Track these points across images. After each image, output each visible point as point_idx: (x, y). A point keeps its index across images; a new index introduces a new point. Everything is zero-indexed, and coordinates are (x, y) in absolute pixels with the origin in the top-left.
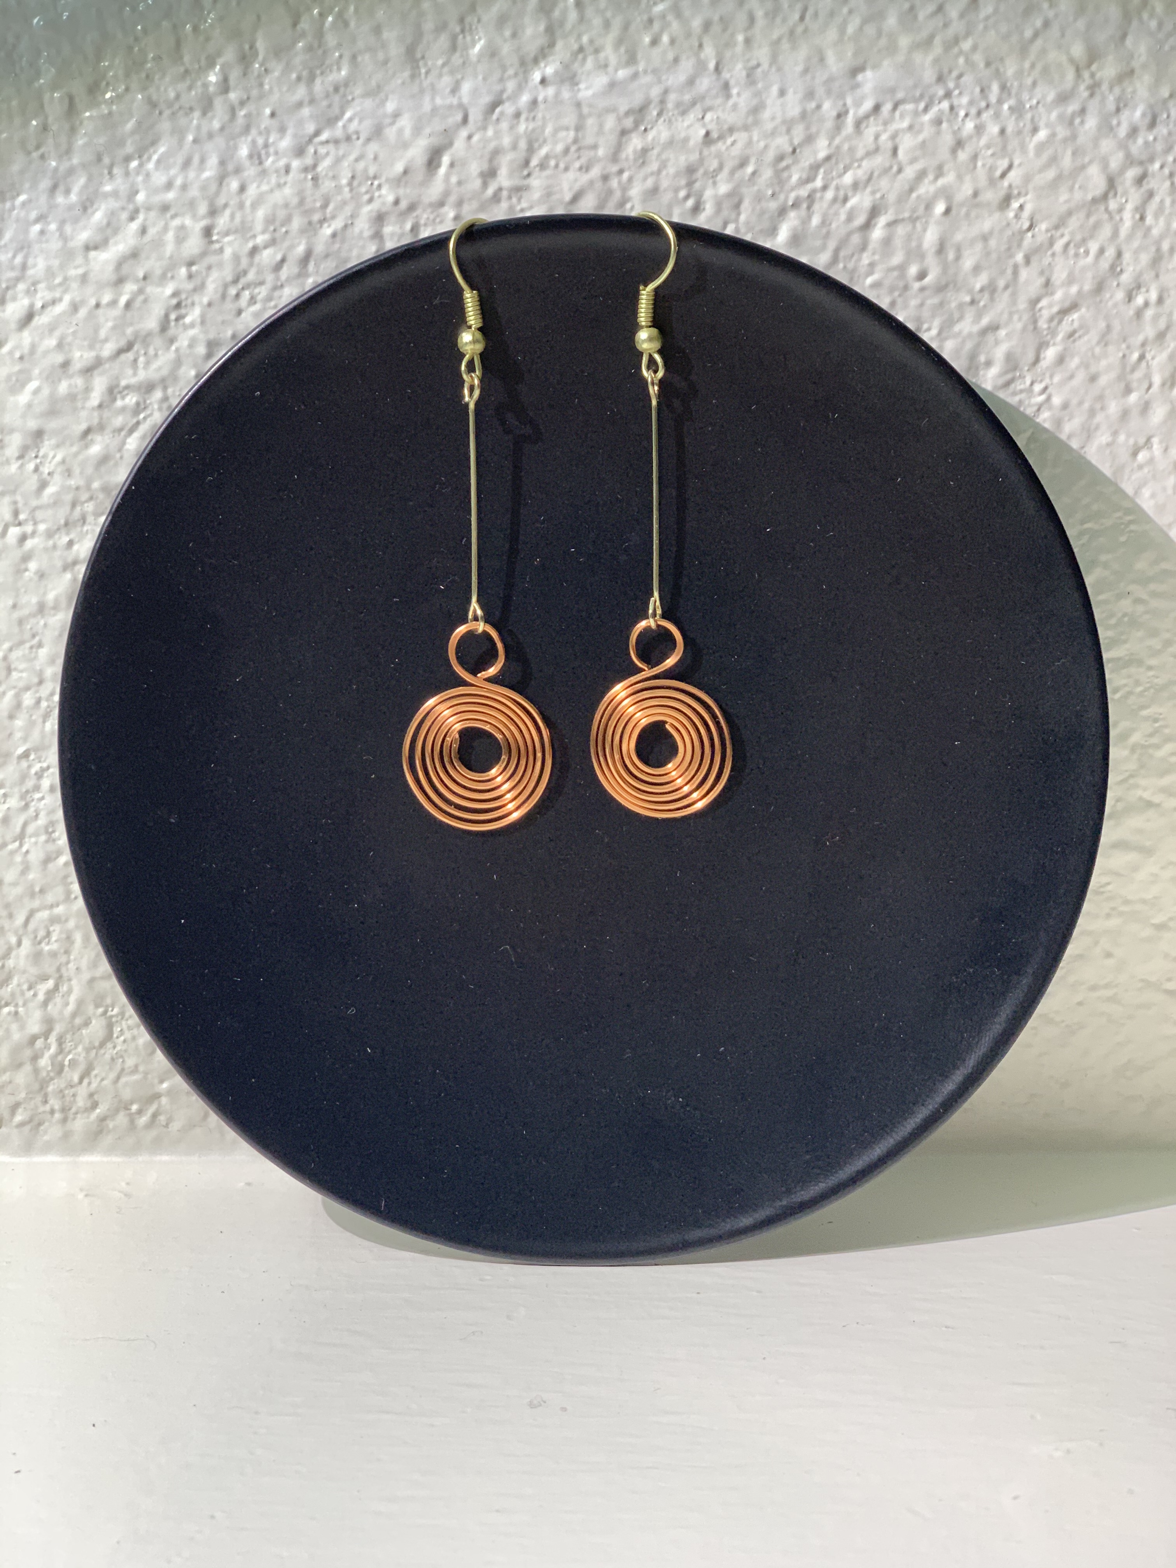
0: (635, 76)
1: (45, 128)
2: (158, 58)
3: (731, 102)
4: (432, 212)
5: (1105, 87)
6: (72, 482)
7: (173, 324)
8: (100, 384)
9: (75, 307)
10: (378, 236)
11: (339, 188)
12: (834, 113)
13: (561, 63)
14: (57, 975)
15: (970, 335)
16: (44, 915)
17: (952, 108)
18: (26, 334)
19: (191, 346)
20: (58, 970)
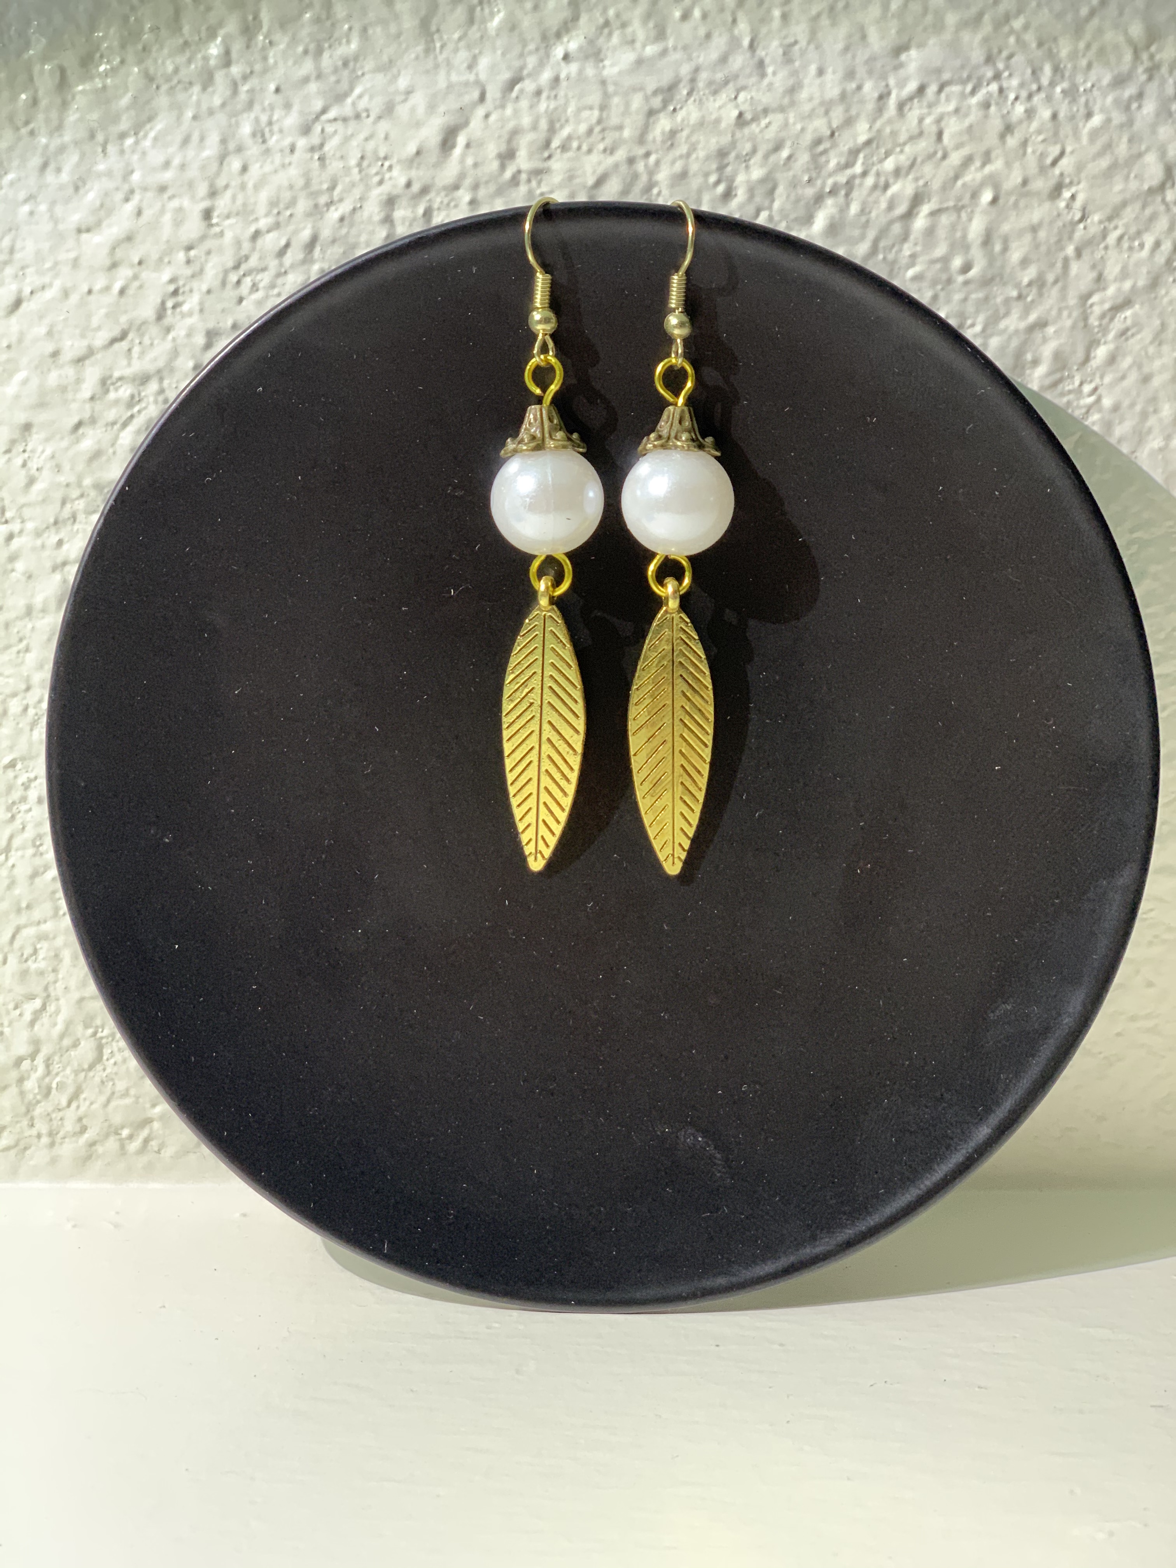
0: (664, 53)
1: (35, 102)
2: (155, 29)
3: (766, 81)
4: (446, 196)
5: (1164, 70)
6: (62, 479)
7: (169, 312)
8: (92, 374)
9: (66, 293)
10: (388, 220)
11: (347, 170)
12: (876, 95)
13: (585, 38)
14: (45, 995)
15: (1017, 332)
16: (30, 931)
17: (1001, 90)
18: (14, 319)
19: (189, 335)
20: (46, 989)
